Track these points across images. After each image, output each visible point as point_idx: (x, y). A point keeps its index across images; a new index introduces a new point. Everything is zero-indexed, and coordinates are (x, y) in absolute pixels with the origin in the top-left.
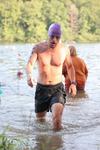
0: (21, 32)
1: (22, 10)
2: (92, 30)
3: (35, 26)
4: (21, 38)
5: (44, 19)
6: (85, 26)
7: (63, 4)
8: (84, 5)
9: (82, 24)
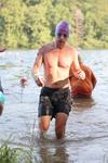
0: (25, 38)
1: (26, 15)
2: (98, 36)
3: (39, 31)
4: (25, 44)
5: (48, 24)
6: (91, 31)
7: (67, 9)
8: (90, 9)
9: (88, 29)
